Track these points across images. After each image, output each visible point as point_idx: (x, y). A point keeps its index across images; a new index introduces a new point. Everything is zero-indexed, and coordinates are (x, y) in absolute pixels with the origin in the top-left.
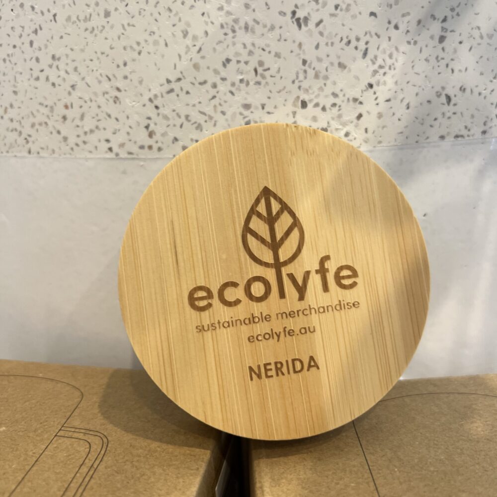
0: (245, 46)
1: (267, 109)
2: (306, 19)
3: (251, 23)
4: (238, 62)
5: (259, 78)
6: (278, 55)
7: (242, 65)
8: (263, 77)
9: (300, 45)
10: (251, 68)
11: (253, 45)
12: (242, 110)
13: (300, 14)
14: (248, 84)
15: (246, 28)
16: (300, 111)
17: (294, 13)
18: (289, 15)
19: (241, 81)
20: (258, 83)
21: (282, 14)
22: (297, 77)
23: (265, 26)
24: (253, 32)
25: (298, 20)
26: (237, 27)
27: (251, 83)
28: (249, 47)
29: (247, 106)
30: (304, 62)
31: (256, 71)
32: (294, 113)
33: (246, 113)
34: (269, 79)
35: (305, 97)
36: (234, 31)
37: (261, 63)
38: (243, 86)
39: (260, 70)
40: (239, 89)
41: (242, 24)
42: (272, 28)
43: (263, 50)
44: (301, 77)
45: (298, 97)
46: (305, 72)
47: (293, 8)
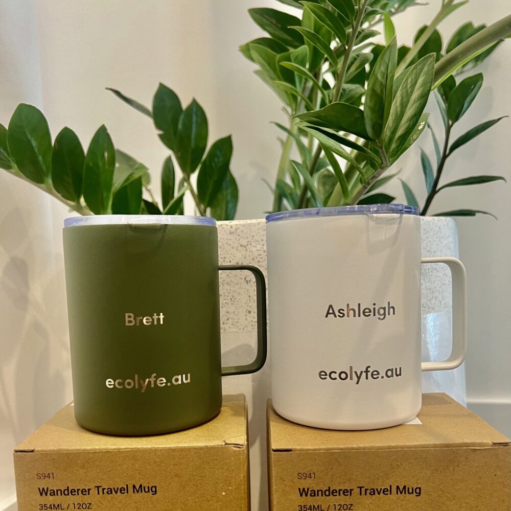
0: (227, 290)
1: (235, 313)
2: (250, 281)
3: (230, 282)
4: (225, 296)
5: (232, 302)
6: (239, 294)
8: (234, 302)
9: (248, 290)
10: (229, 298)
12: (225, 313)
13: (248, 279)
14: (228, 304)
15: (228, 283)
16: (248, 314)
17: (245, 278)
19: (226, 303)
20: (232, 304)
21: (241, 279)
23: (234, 283)
24: (230, 285)
25: (247, 281)
26: (224, 283)
27: (230, 304)
28: (229, 291)
29: (228, 312)
30: (249, 296)
31: (231, 299)
32: (246, 315)
33: (227, 315)
34: (236, 303)
35: (249, 309)
37: (233, 297)
38: (226, 305)
39: (233, 299)
41: (226, 282)
42: (237, 284)
43: (234, 292)
44: (248, 301)
45: (247, 310)
46: (250, 300)
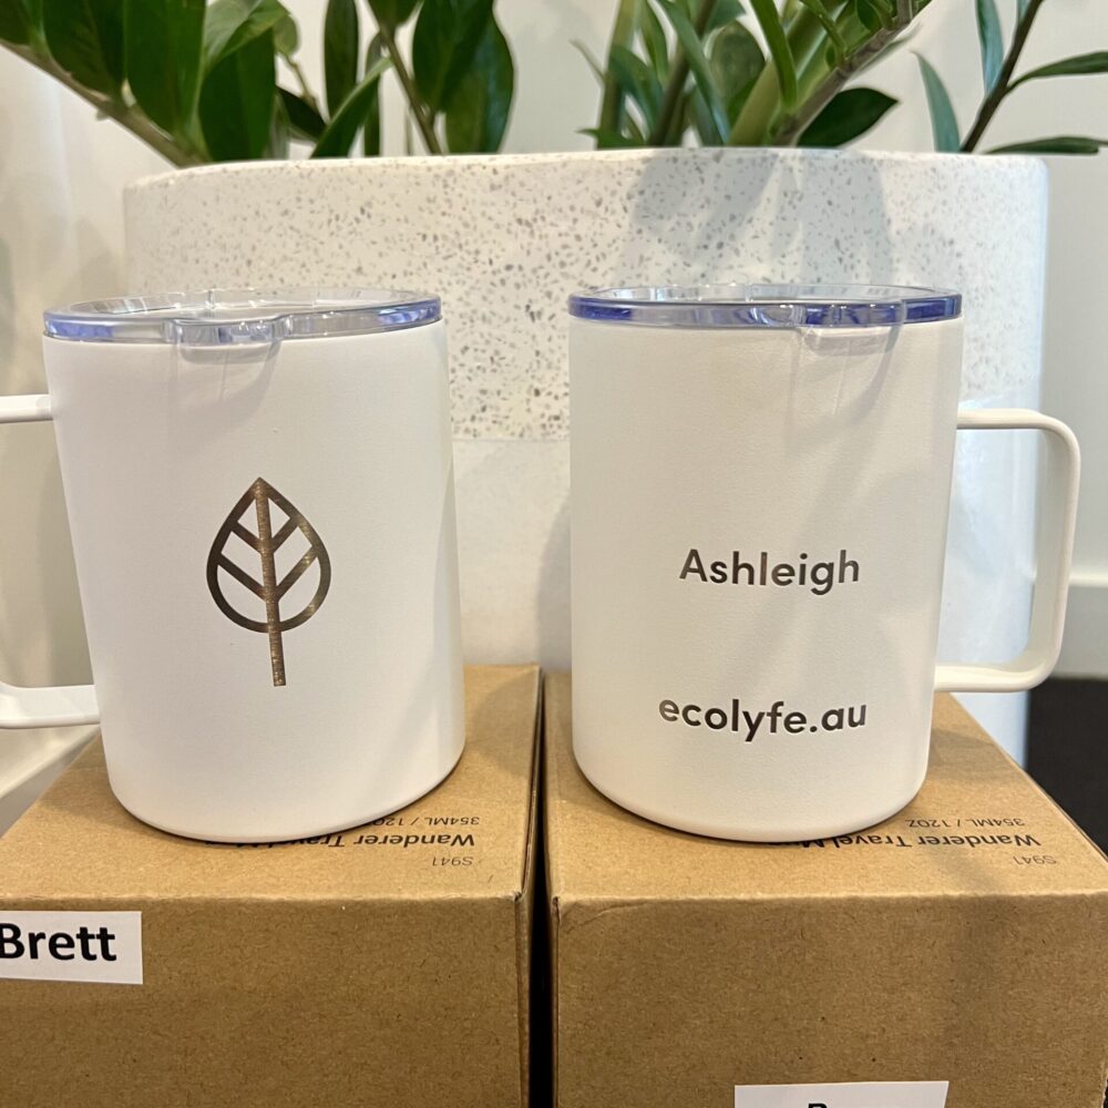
0: (482, 335)
1: (502, 395)
2: (539, 313)
3: (488, 315)
4: (476, 350)
5: (495, 366)
6: (513, 346)
7: (479, 353)
8: (499, 365)
9: (534, 337)
10: (487, 356)
11: (490, 335)
12: (478, 395)
13: (534, 308)
14: (484, 370)
15: (484, 319)
16: (533, 398)
17: (528, 307)
18: (524, 309)
19: (479, 368)
20: (494, 371)
21: (517, 307)
22: (531, 367)
23: (501, 318)
24: (490, 322)
25: (532, 314)
26: (475, 318)
27: (488, 370)
28: (487, 337)
29: (484, 392)
31: (492, 359)
32: (528, 401)
33: (483, 398)
34: (504, 368)
35: (537, 385)
36: (472, 321)
37: (497, 353)
38: (480, 372)
39: (496, 358)
40: (476, 375)
41: (480, 315)
42: (508, 320)
43: (500, 340)
44: (535, 366)
45: (531, 386)
46: (538, 362)
47: (527, 303)
